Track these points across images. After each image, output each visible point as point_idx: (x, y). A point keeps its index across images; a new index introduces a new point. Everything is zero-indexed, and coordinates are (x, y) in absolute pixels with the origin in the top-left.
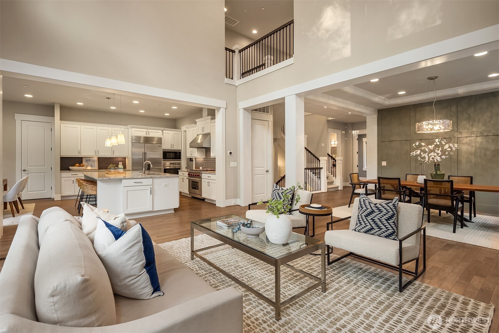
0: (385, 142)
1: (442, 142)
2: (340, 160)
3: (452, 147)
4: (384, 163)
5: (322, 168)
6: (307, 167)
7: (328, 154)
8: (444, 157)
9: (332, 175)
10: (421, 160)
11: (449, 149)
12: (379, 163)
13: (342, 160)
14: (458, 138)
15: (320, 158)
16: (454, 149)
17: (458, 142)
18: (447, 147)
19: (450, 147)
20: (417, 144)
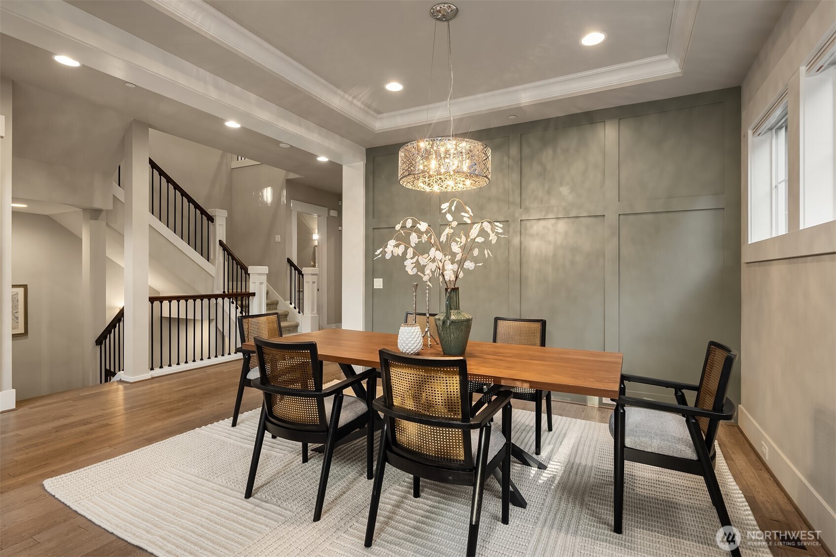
0: (381, 230)
1: (463, 214)
2: (312, 275)
3: (489, 231)
4: (378, 283)
5: (254, 294)
6: (224, 292)
7: (289, 261)
8: (469, 265)
9: (297, 310)
10: (419, 273)
11: (480, 240)
12: (369, 283)
13: (316, 275)
14: (523, 223)
15: (251, 269)
16: (493, 238)
17: (523, 231)
18: (475, 231)
19: (483, 232)
20: (409, 223)
